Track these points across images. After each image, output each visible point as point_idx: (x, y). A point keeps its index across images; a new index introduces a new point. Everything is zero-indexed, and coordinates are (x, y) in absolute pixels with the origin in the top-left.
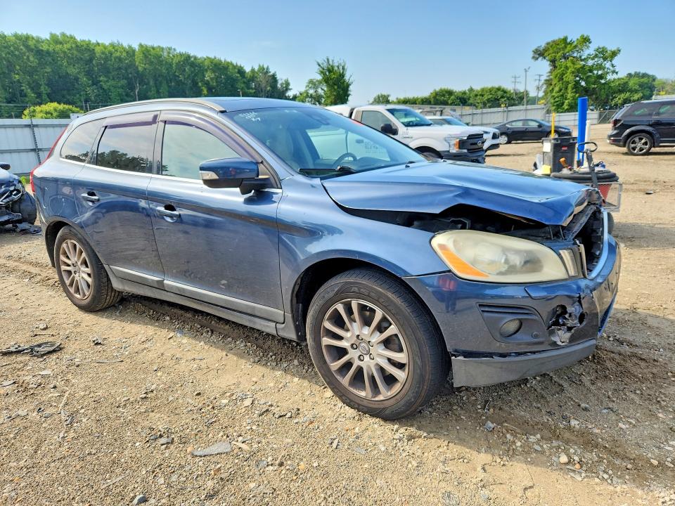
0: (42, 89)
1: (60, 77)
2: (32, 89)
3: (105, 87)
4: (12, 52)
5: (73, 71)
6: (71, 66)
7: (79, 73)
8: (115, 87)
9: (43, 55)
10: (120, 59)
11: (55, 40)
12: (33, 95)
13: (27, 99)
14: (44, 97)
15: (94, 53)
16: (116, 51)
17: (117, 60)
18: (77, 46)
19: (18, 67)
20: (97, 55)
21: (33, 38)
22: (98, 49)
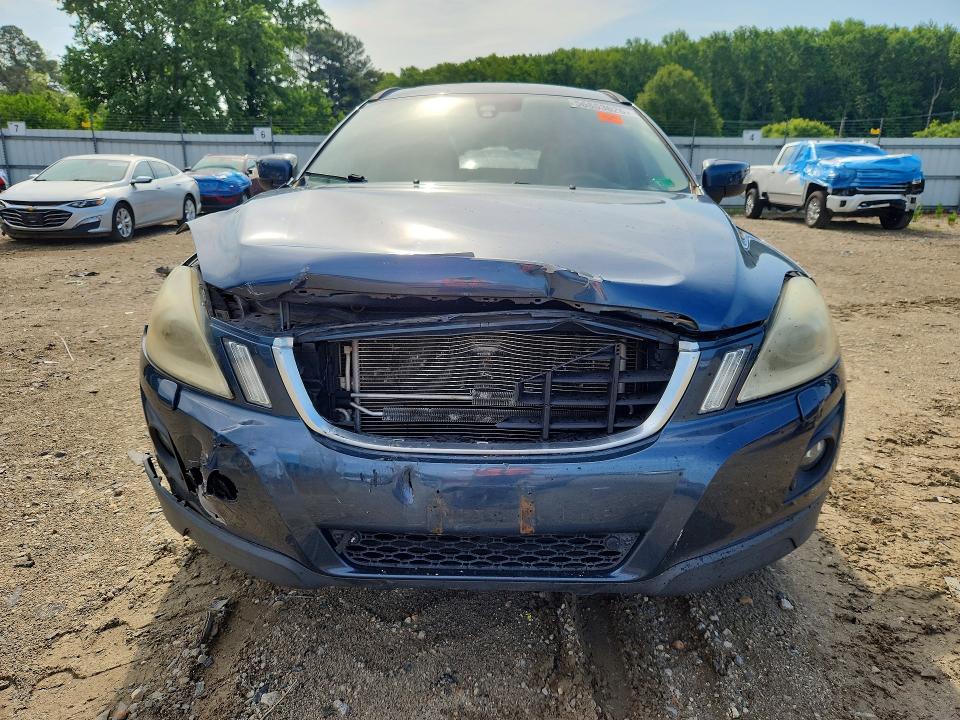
0: (795, 101)
1: (825, 83)
2: (783, 101)
3: (884, 93)
4: (775, 53)
5: (844, 72)
6: (845, 66)
7: (854, 75)
8: (899, 93)
9: (811, 53)
10: (923, 49)
11: (837, 30)
12: (781, 109)
13: (772, 115)
14: (795, 109)
15: (886, 44)
16: (923, 37)
17: (918, 51)
18: (863, 36)
19: (775, 73)
20: (890, 47)
21: (807, 32)
22: (893, 39)
